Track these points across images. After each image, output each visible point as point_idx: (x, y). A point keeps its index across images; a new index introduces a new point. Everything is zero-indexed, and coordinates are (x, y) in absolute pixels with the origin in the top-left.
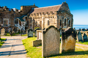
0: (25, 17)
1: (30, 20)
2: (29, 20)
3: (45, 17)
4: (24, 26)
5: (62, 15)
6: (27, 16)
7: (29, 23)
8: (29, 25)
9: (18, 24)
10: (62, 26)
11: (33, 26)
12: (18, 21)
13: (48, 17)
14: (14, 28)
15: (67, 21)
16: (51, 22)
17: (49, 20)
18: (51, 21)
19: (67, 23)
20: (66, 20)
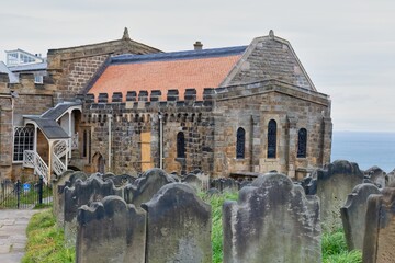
0: (70, 111)
1: (96, 130)
2: (93, 129)
3: (166, 115)
4: (63, 158)
5: (247, 107)
6: (80, 108)
7: (93, 146)
8: (93, 153)
9: (31, 148)
10: (247, 158)
11: (113, 159)
12: (32, 134)
13: (179, 115)
14: (9, 170)
15: (287, 132)
16: (191, 141)
17: (180, 129)
18: (190, 135)
19: (288, 142)
20: (279, 127)
